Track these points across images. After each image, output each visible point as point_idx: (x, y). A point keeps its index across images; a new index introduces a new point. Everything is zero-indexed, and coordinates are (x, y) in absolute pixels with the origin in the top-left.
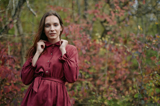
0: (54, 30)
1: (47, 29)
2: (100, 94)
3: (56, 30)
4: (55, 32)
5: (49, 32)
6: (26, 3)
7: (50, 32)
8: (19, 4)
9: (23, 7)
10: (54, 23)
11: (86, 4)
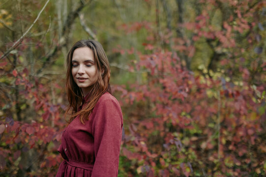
0: (84, 72)
1: (74, 70)
2: (210, 171)
3: (87, 73)
4: (85, 76)
5: (76, 75)
6: (79, 18)
7: (78, 76)
8: (67, 21)
9: (74, 26)
10: (84, 60)
11: (180, 10)
